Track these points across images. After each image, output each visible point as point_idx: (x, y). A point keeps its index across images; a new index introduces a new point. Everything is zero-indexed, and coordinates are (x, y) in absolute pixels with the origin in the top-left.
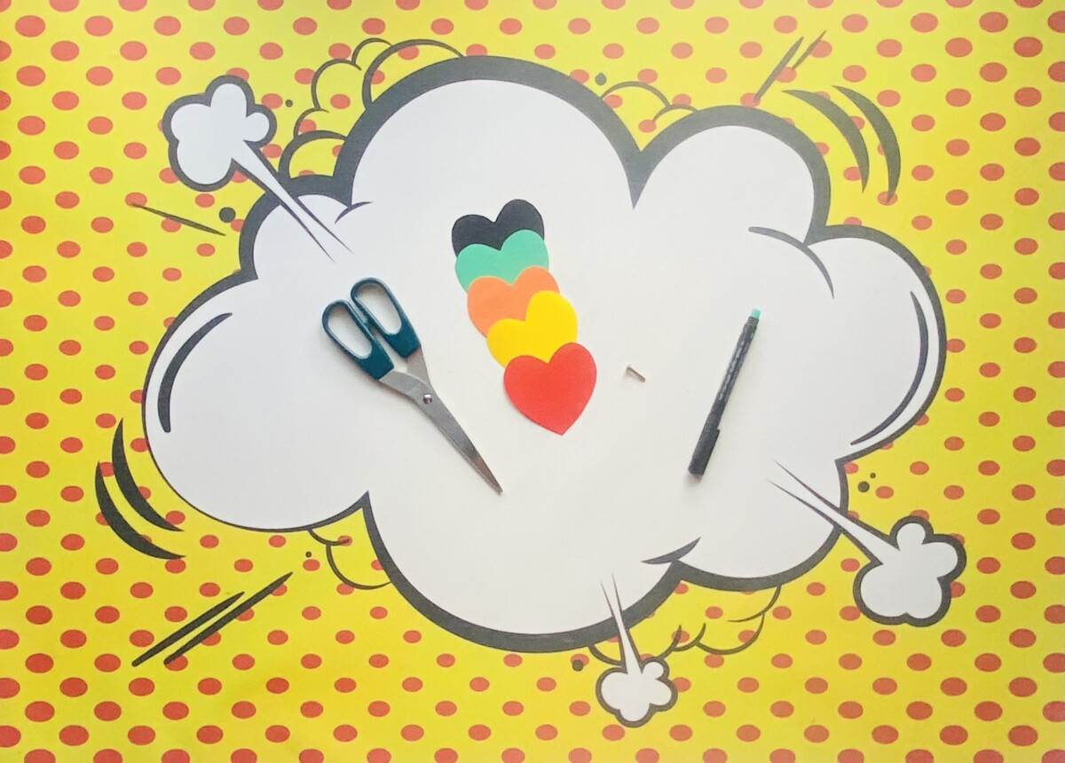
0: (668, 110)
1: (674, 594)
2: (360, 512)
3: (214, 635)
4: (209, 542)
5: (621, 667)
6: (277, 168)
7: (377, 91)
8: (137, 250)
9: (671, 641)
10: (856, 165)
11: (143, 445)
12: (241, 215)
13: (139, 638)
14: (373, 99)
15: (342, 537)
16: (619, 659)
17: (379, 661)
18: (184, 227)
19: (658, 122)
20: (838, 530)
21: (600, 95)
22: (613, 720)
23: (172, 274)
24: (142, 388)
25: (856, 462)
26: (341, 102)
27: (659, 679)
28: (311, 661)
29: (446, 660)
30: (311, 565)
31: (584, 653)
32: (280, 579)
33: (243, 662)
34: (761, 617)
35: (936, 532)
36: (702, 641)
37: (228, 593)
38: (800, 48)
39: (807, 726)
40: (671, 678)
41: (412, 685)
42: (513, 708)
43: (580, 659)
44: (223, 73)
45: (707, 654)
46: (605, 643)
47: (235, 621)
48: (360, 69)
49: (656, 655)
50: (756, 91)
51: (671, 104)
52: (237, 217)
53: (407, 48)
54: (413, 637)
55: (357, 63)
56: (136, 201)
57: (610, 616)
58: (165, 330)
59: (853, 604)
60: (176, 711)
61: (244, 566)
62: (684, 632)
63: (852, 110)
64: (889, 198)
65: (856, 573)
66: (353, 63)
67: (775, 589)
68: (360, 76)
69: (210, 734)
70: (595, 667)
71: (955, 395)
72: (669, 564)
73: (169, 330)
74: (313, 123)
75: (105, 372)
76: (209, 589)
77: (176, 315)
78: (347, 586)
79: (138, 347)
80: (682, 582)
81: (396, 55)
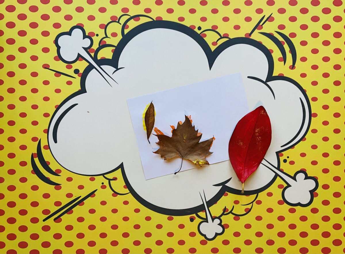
0: (222, 39)
1: (223, 196)
2: (120, 169)
3: (71, 210)
4: (69, 179)
5: (206, 220)
6: (93, 56)
7: (126, 31)
8: (46, 83)
9: (222, 212)
10: (282, 57)
11: (48, 147)
12: (81, 71)
13: (46, 212)
14: (125, 34)
15: (114, 178)
16: (205, 217)
17: (126, 219)
18: (62, 75)
19: (218, 42)
20: (277, 175)
21: (199, 33)
22: (203, 238)
23: (58, 91)
24: (47, 128)
25: (282, 153)
26: (114, 35)
27: (218, 224)
28: (103, 219)
29: (148, 219)
30: (103, 187)
31: (194, 216)
32: (93, 191)
33: (81, 220)
34: (252, 204)
35: (308, 176)
36: (232, 212)
37: (75, 197)
38: (264, 19)
39: (267, 240)
40: (222, 224)
41: (137, 227)
42: (170, 235)
43: (193, 218)
44: (75, 25)
45: (234, 216)
46: (201, 212)
47: (78, 206)
48: (121, 24)
49: (217, 216)
50: (250, 33)
51: (222, 36)
52: (80, 72)
53: (136, 17)
54: (137, 211)
55: (120, 22)
56: (46, 67)
57: (203, 203)
58: (55, 109)
59: (282, 199)
60: (58, 236)
61: (81, 187)
62: (227, 209)
63: (281, 39)
64: (293, 67)
65: (283, 189)
66: (118, 22)
67: (256, 195)
68: (121, 26)
69: (69, 244)
70: (197, 220)
71: (314, 131)
72: (222, 186)
73: (57, 109)
74: (105, 42)
75: (35, 123)
76: (69, 195)
77: (59, 104)
78: (115, 194)
79: (46, 115)
80: (226, 192)
81: (132, 20)
